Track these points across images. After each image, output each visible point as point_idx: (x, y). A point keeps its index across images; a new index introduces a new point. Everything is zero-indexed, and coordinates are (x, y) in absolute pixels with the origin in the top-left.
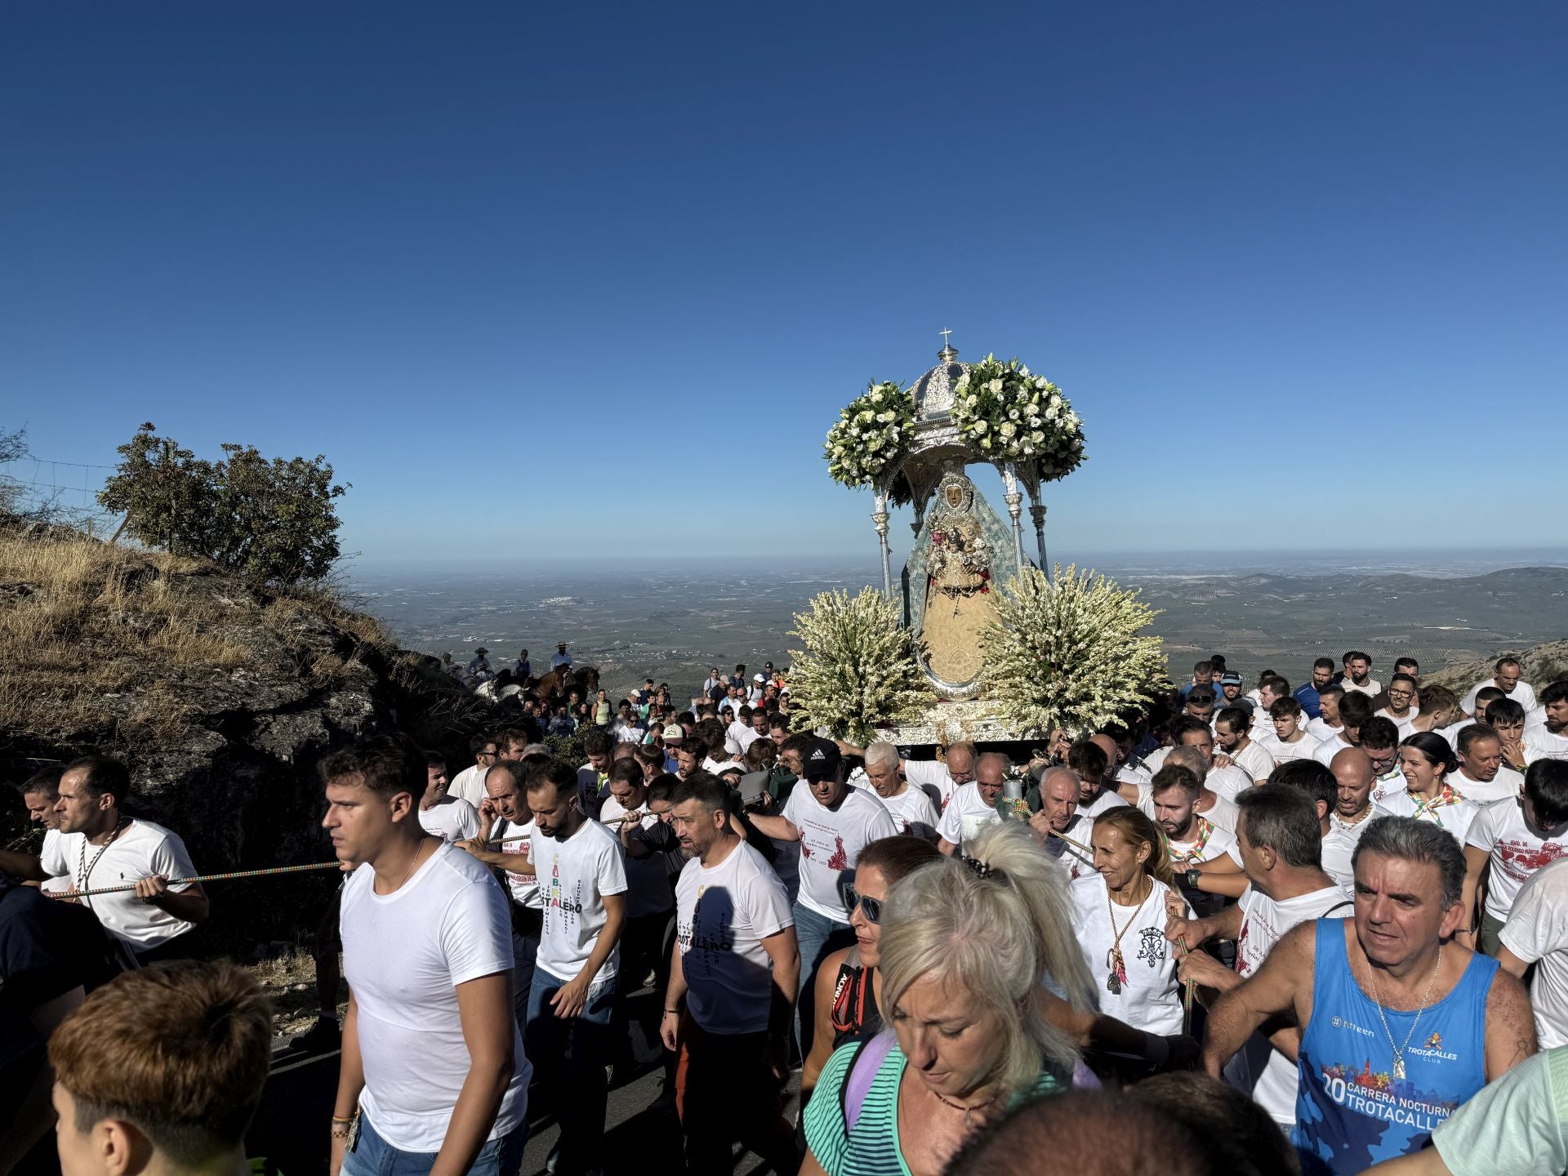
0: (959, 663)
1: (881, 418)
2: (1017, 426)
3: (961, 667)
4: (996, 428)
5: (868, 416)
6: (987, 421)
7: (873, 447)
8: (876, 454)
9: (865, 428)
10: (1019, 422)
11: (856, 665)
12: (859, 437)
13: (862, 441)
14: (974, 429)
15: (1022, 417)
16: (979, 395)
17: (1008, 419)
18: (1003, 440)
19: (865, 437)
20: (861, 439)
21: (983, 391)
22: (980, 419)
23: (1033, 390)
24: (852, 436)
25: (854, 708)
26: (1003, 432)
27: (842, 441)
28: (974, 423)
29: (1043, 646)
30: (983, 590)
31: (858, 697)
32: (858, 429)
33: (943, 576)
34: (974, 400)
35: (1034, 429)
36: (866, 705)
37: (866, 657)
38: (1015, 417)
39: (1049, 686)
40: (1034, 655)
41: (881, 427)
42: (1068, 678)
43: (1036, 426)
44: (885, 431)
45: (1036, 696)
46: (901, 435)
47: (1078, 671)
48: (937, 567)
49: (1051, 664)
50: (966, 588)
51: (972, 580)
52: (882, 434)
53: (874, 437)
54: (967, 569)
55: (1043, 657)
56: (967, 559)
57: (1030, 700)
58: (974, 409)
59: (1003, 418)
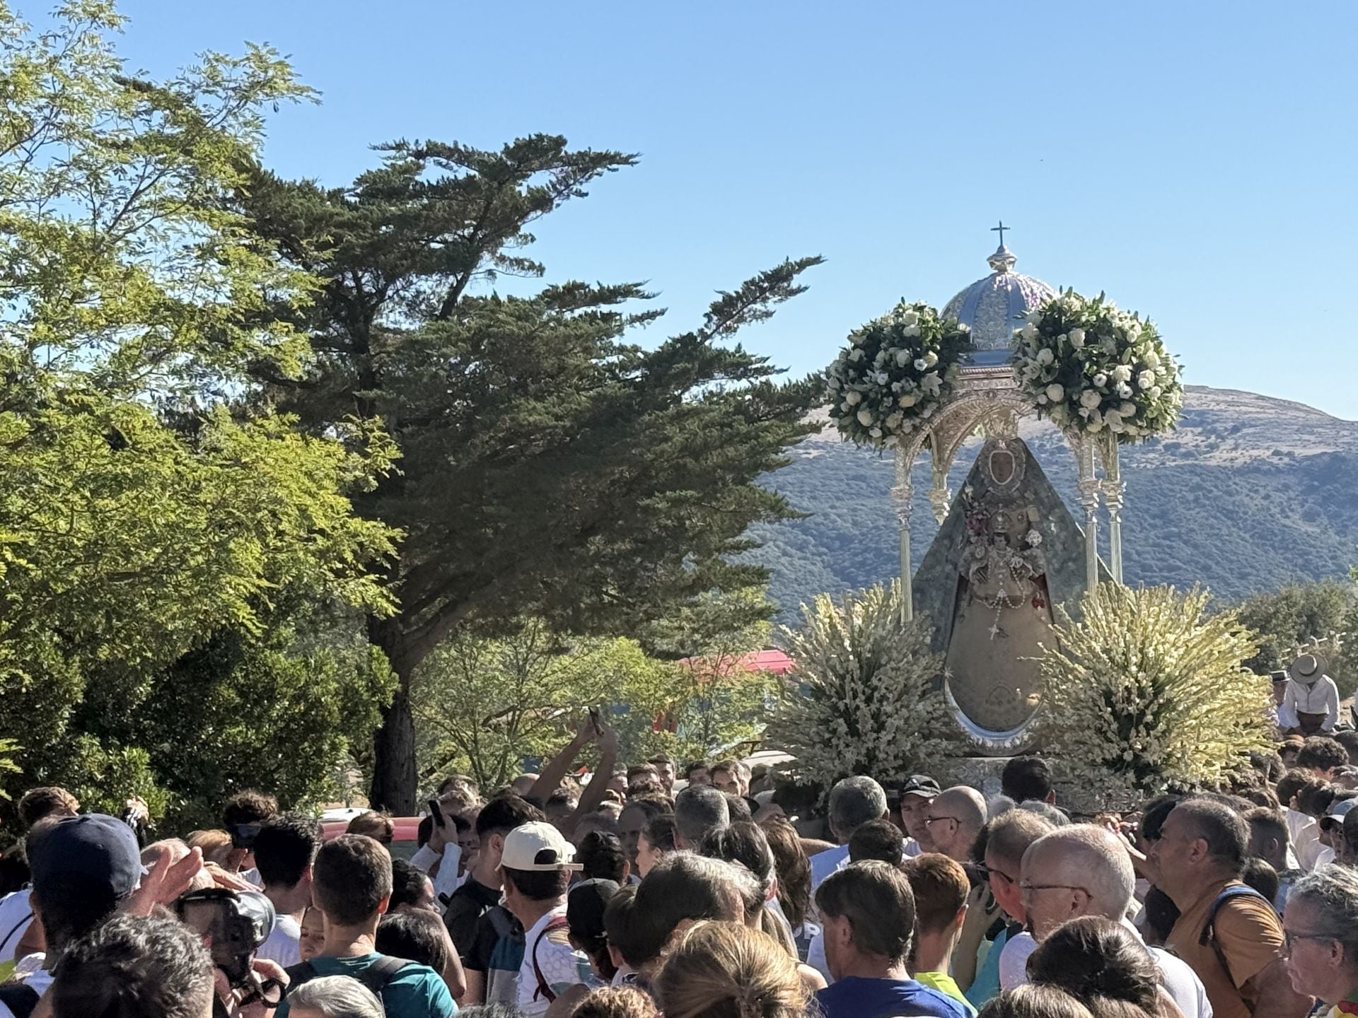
0: (1000, 703)
1: (921, 364)
2: (1102, 395)
3: (1002, 709)
4: (1075, 398)
5: (902, 356)
6: (1065, 386)
7: (907, 402)
8: (910, 413)
9: (897, 373)
10: (1106, 391)
11: (869, 700)
12: (888, 385)
13: (890, 393)
14: (1045, 393)
15: (1111, 383)
16: (1055, 349)
17: (1092, 386)
18: (1084, 413)
19: (896, 386)
20: (890, 389)
21: (1061, 345)
22: (1054, 382)
24: (876, 383)
25: (862, 759)
26: (1084, 400)
27: (858, 387)
28: (1046, 385)
29: (1121, 693)
30: (1036, 603)
31: (870, 745)
32: (886, 376)
33: (983, 580)
34: (1046, 355)
35: (1123, 400)
36: (881, 756)
37: (884, 691)
38: (1101, 384)
39: (1124, 744)
40: (1109, 703)
41: (917, 376)
42: (1148, 735)
43: (1127, 397)
44: (924, 381)
45: (1108, 757)
46: (946, 387)
47: (1162, 726)
48: (974, 567)
49: (1130, 715)
50: (1015, 601)
51: (1024, 589)
52: (919, 387)
53: (908, 388)
54: (1017, 573)
55: (1119, 707)
56: (1017, 561)
57: (1099, 760)
58: (1049, 369)
59: (1085, 383)
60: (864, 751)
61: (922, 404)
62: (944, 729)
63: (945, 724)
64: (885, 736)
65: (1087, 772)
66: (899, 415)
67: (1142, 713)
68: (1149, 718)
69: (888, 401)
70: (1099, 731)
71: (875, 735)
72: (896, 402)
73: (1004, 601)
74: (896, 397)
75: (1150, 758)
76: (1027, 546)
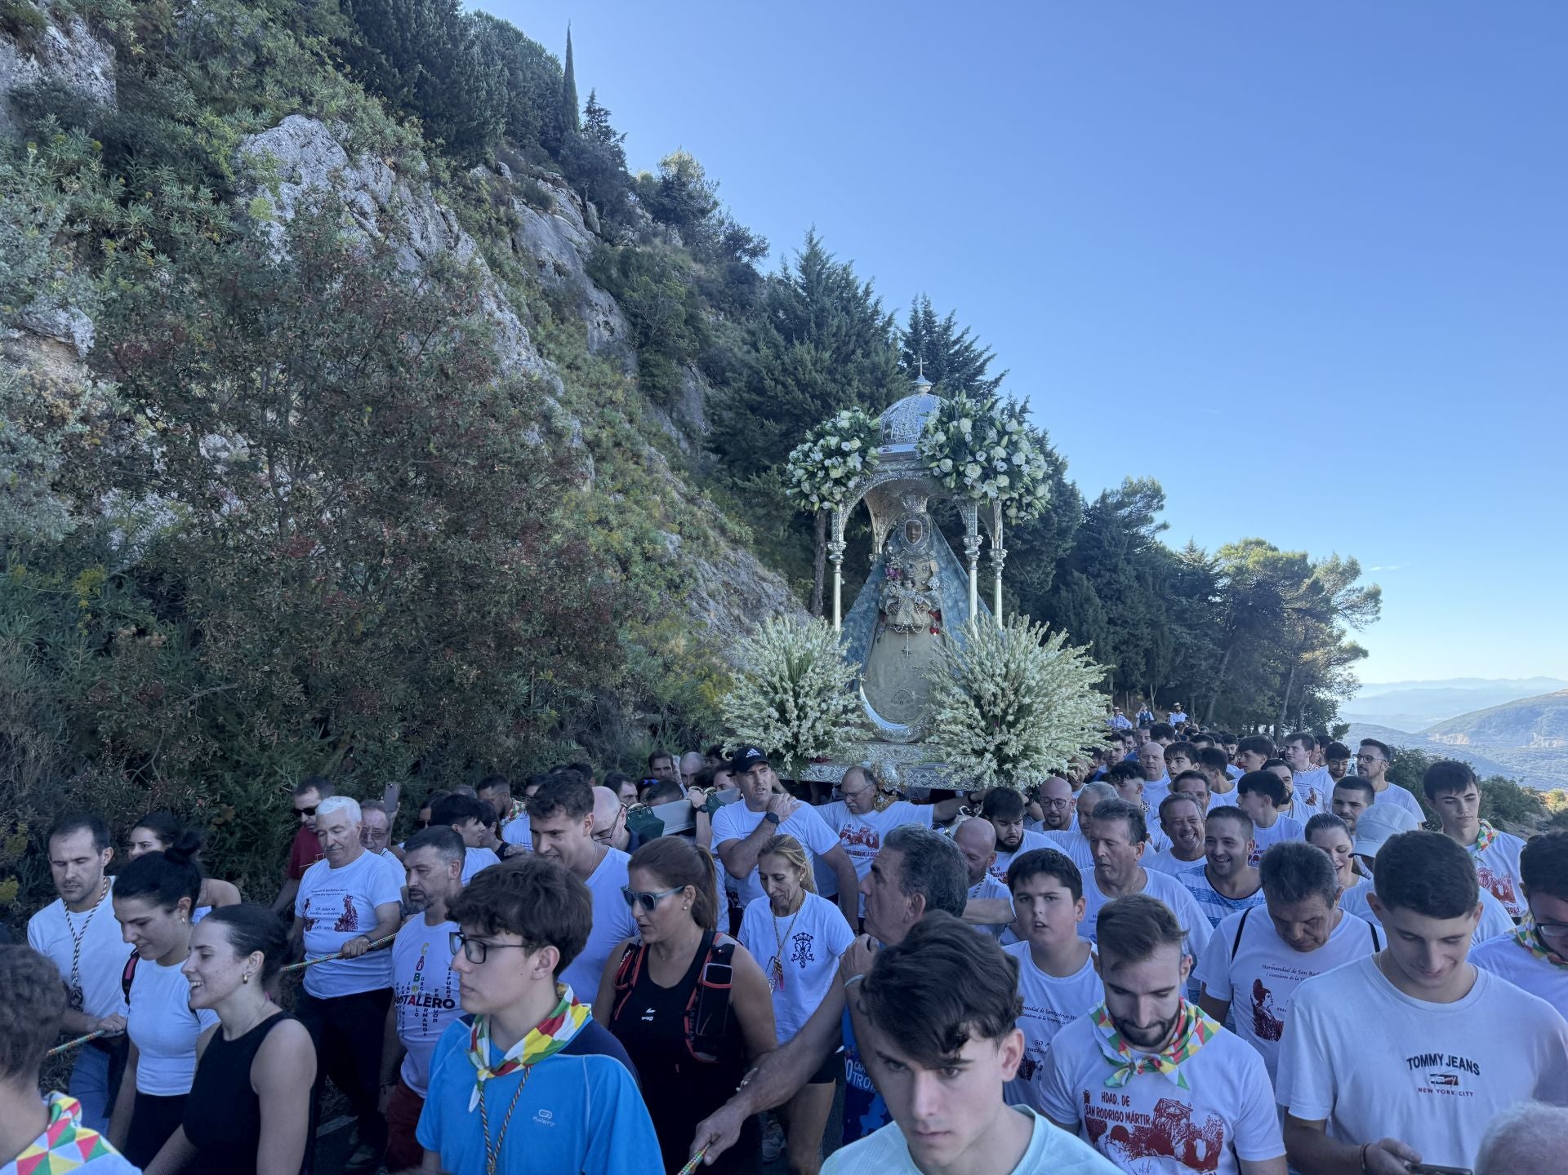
0: (902, 703)
1: (846, 446)
2: (983, 468)
3: (903, 708)
4: (961, 469)
5: (833, 441)
6: (953, 460)
7: (835, 474)
8: (837, 482)
9: (829, 453)
10: (986, 465)
11: (796, 695)
12: (822, 461)
14: (939, 467)
15: (989, 460)
16: (946, 432)
17: (975, 461)
18: (968, 481)
19: (827, 463)
20: (823, 465)
21: (952, 429)
22: (947, 457)
23: (1002, 433)
24: (815, 461)
26: (968, 472)
27: (804, 465)
28: (939, 460)
29: (988, 696)
30: (932, 630)
31: (795, 730)
32: (821, 455)
33: (895, 614)
34: (941, 437)
35: (1000, 473)
36: (802, 738)
37: (807, 689)
38: (982, 459)
39: (989, 738)
40: (978, 705)
41: (845, 455)
42: (1009, 732)
43: (1002, 470)
44: (849, 459)
45: (976, 747)
46: (865, 464)
47: (1020, 726)
48: (889, 602)
49: (995, 716)
50: (918, 627)
51: (923, 619)
52: (845, 462)
53: (837, 464)
54: (919, 607)
55: (986, 708)
56: (920, 599)
57: (969, 750)
58: (941, 447)
59: (970, 458)
60: (790, 734)
61: (848, 476)
62: (857, 720)
63: (859, 716)
64: (807, 724)
65: (959, 759)
66: (829, 484)
67: (1005, 712)
68: (1010, 718)
69: (821, 474)
70: (970, 727)
71: (797, 723)
72: (827, 474)
73: (910, 627)
74: (826, 469)
75: (1011, 751)
76: (929, 589)
